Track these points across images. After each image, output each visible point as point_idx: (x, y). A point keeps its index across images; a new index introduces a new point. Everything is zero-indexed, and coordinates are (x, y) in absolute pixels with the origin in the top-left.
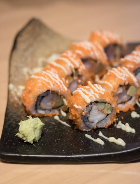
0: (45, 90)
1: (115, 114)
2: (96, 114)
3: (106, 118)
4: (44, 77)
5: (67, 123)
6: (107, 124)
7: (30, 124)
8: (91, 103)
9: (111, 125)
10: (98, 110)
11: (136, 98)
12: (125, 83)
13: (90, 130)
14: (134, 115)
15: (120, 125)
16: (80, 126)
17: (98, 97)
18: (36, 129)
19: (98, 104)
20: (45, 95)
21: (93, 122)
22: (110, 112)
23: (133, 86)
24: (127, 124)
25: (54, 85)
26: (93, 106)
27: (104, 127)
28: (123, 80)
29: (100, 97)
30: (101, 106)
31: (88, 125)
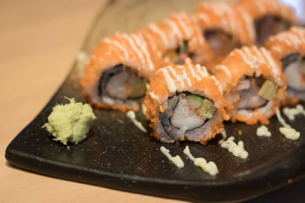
0: (114, 62)
1: (221, 121)
2: (186, 115)
3: (203, 125)
4: (120, 42)
5: (143, 125)
6: (205, 136)
7: (67, 110)
8: (177, 93)
9: (212, 139)
10: (188, 108)
11: (275, 105)
12: (254, 74)
13: (172, 141)
14: (263, 131)
15: (228, 143)
16: (156, 130)
17: (190, 84)
18: (77, 121)
19: (189, 97)
20: (114, 71)
21: (179, 129)
22: (211, 116)
23: (271, 81)
24: (241, 143)
25: (131, 56)
26: (181, 99)
27: (199, 140)
28: (252, 66)
29: (193, 85)
30: (196, 102)
31: (171, 131)
